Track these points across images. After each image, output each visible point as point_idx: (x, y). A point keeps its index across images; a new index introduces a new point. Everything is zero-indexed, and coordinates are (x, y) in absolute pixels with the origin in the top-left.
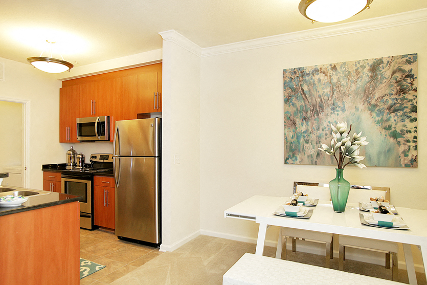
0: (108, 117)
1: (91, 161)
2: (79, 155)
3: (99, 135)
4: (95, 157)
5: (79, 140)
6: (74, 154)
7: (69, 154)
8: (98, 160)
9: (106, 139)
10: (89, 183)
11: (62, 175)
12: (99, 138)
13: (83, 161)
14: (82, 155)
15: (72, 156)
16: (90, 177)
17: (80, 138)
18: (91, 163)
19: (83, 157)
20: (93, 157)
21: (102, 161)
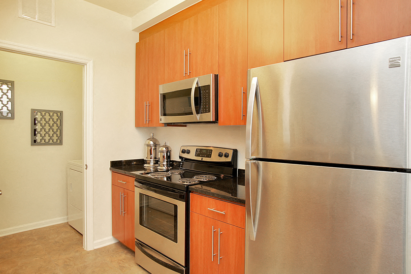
0: (216, 77)
1: (180, 157)
2: (163, 147)
3: (198, 113)
4: (188, 152)
5: (163, 122)
6: (155, 145)
7: (148, 145)
8: (192, 156)
9: (212, 119)
10: (181, 205)
11: (136, 183)
12: (198, 117)
13: (169, 157)
14: (167, 148)
15: (153, 147)
16: (184, 194)
17: (164, 119)
18: (180, 160)
19: (168, 151)
20: (184, 151)
21: (199, 159)
